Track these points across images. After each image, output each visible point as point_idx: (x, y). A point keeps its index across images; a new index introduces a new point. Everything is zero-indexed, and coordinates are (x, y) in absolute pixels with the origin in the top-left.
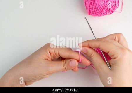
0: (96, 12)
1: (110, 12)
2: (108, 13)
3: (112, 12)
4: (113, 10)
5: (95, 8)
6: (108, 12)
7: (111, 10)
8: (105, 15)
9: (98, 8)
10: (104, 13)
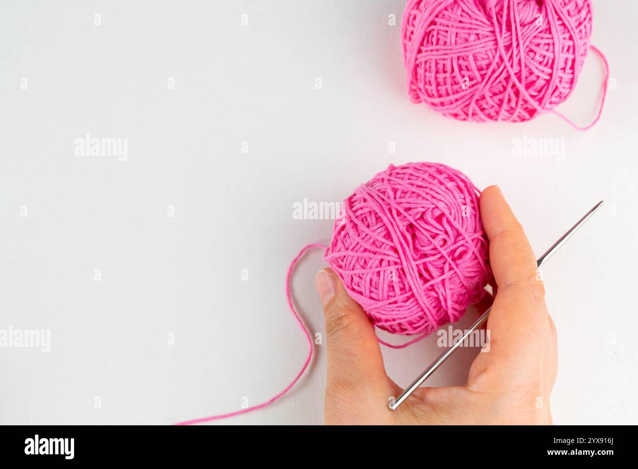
0: (442, 89)
1: (519, 110)
2: (503, 113)
3: (532, 112)
4: (534, 104)
5: (440, 67)
6: (505, 106)
7: (526, 102)
8: (489, 116)
9: (453, 71)
10: (485, 106)
